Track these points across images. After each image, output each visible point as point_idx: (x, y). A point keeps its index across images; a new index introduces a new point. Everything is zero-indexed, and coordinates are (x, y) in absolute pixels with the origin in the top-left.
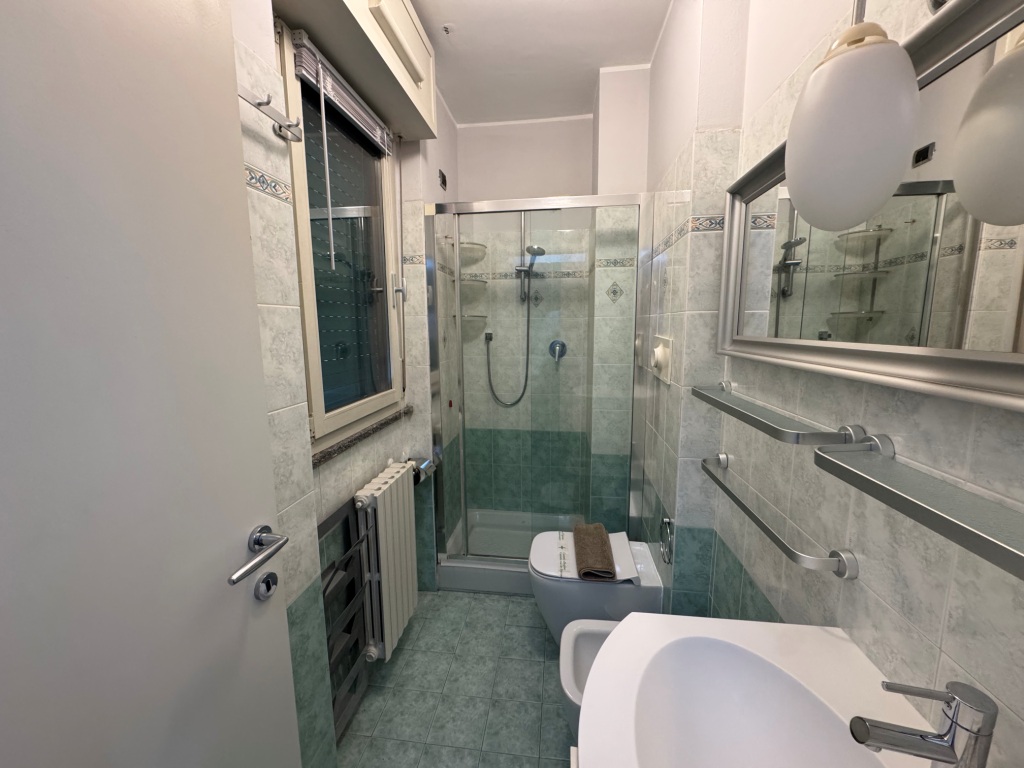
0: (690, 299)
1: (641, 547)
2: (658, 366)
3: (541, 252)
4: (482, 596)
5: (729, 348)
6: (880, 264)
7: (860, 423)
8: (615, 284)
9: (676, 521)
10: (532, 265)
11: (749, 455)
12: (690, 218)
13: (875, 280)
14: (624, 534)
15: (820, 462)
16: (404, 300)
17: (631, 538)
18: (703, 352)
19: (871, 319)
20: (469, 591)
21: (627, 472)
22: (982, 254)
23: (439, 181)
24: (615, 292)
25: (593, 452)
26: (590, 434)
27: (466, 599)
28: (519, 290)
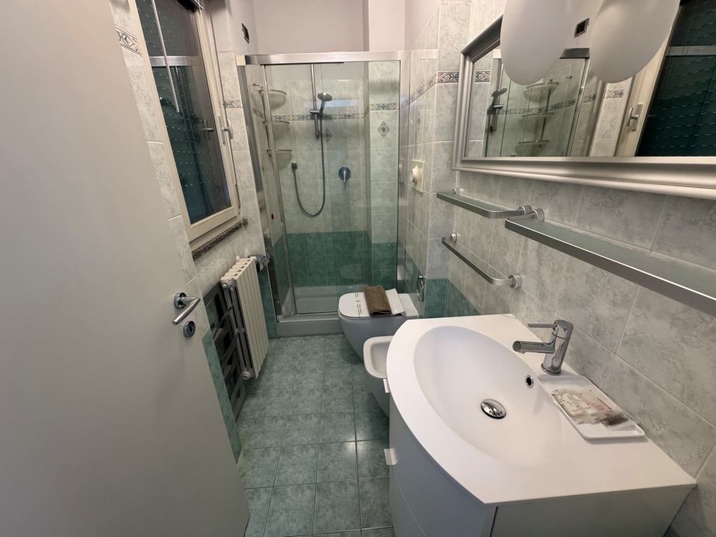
0: (436, 133)
1: (406, 296)
2: (415, 181)
3: (329, 98)
4: (309, 337)
5: (459, 166)
6: (550, 108)
7: (529, 204)
8: (384, 124)
9: (426, 277)
10: (322, 109)
11: (469, 232)
12: (437, 72)
13: (545, 119)
14: (395, 289)
15: (508, 226)
16: (231, 137)
17: (399, 292)
18: (444, 170)
19: (540, 146)
20: (300, 336)
21: (395, 253)
22: (605, 101)
23: (242, 34)
24: (384, 130)
25: (373, 242)
26: (371, 232)
27: (298, 341)
28: (314, 127)
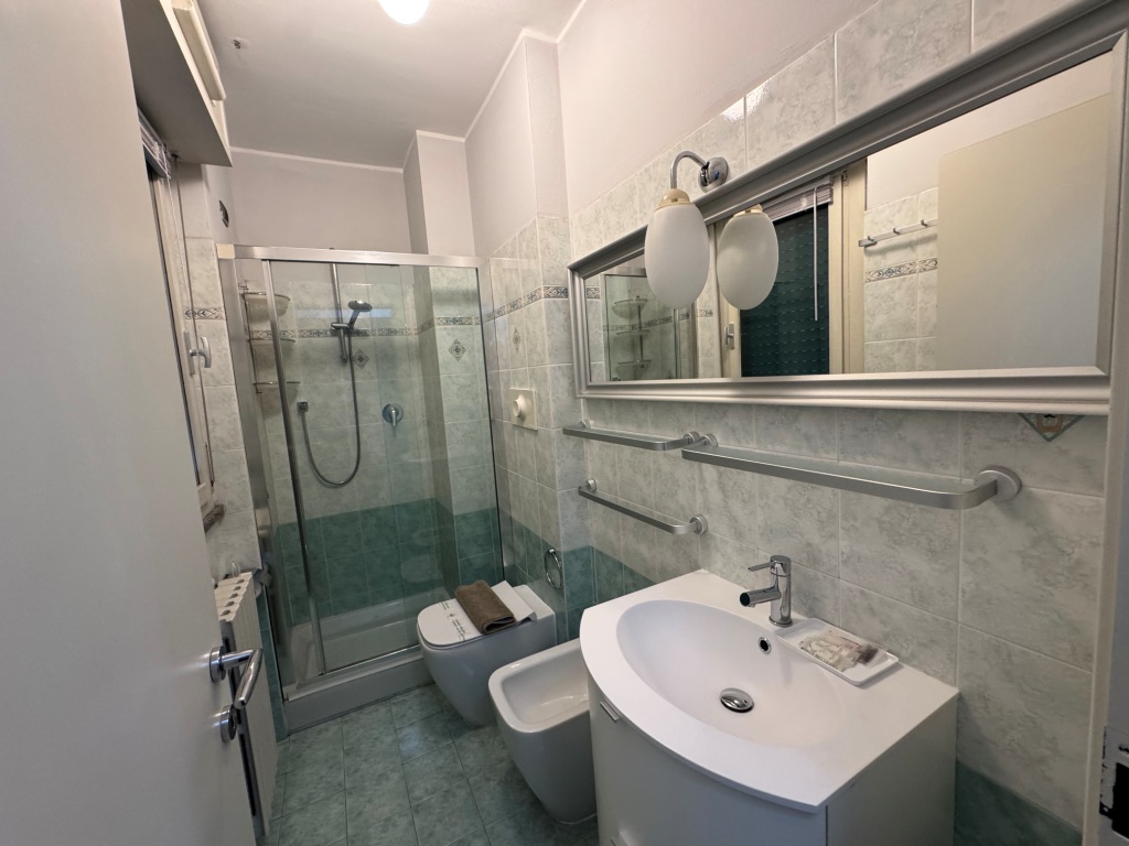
0: (550, 354)
1: (525, 589)
2: (521, 416)
3: (366, 308)
4: (354, 715)
5: (586, 393)
6: (643, 325)
7: (693, 430)
8: (456, 342)
9: (563, 548)
10: (352, 321)
11: (615, 474)
12: (542, 287)
13: (641, 338)
14: (505, 582)
15: (686, 456)
17: (513, 584)
19: (643, 366)
20: (333, 718)
21: (495, 522)
22: (699, 320)
23: (220, 215)
24: (457, 350)
25: (455, 513)
27: (334, 727)
28: (338, 350)
